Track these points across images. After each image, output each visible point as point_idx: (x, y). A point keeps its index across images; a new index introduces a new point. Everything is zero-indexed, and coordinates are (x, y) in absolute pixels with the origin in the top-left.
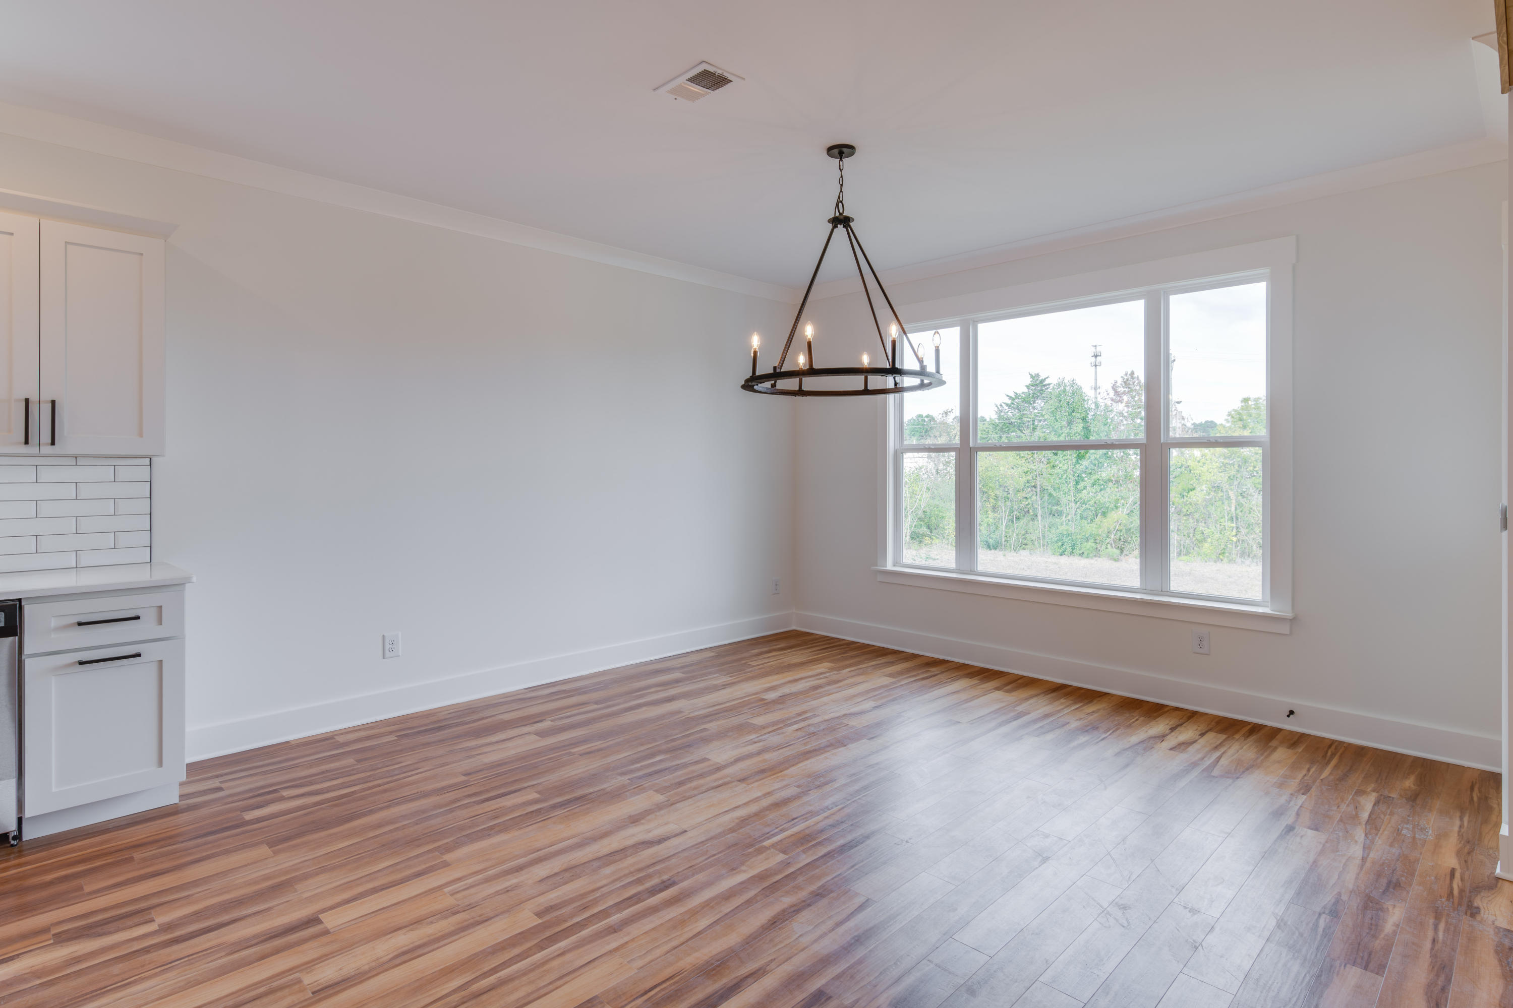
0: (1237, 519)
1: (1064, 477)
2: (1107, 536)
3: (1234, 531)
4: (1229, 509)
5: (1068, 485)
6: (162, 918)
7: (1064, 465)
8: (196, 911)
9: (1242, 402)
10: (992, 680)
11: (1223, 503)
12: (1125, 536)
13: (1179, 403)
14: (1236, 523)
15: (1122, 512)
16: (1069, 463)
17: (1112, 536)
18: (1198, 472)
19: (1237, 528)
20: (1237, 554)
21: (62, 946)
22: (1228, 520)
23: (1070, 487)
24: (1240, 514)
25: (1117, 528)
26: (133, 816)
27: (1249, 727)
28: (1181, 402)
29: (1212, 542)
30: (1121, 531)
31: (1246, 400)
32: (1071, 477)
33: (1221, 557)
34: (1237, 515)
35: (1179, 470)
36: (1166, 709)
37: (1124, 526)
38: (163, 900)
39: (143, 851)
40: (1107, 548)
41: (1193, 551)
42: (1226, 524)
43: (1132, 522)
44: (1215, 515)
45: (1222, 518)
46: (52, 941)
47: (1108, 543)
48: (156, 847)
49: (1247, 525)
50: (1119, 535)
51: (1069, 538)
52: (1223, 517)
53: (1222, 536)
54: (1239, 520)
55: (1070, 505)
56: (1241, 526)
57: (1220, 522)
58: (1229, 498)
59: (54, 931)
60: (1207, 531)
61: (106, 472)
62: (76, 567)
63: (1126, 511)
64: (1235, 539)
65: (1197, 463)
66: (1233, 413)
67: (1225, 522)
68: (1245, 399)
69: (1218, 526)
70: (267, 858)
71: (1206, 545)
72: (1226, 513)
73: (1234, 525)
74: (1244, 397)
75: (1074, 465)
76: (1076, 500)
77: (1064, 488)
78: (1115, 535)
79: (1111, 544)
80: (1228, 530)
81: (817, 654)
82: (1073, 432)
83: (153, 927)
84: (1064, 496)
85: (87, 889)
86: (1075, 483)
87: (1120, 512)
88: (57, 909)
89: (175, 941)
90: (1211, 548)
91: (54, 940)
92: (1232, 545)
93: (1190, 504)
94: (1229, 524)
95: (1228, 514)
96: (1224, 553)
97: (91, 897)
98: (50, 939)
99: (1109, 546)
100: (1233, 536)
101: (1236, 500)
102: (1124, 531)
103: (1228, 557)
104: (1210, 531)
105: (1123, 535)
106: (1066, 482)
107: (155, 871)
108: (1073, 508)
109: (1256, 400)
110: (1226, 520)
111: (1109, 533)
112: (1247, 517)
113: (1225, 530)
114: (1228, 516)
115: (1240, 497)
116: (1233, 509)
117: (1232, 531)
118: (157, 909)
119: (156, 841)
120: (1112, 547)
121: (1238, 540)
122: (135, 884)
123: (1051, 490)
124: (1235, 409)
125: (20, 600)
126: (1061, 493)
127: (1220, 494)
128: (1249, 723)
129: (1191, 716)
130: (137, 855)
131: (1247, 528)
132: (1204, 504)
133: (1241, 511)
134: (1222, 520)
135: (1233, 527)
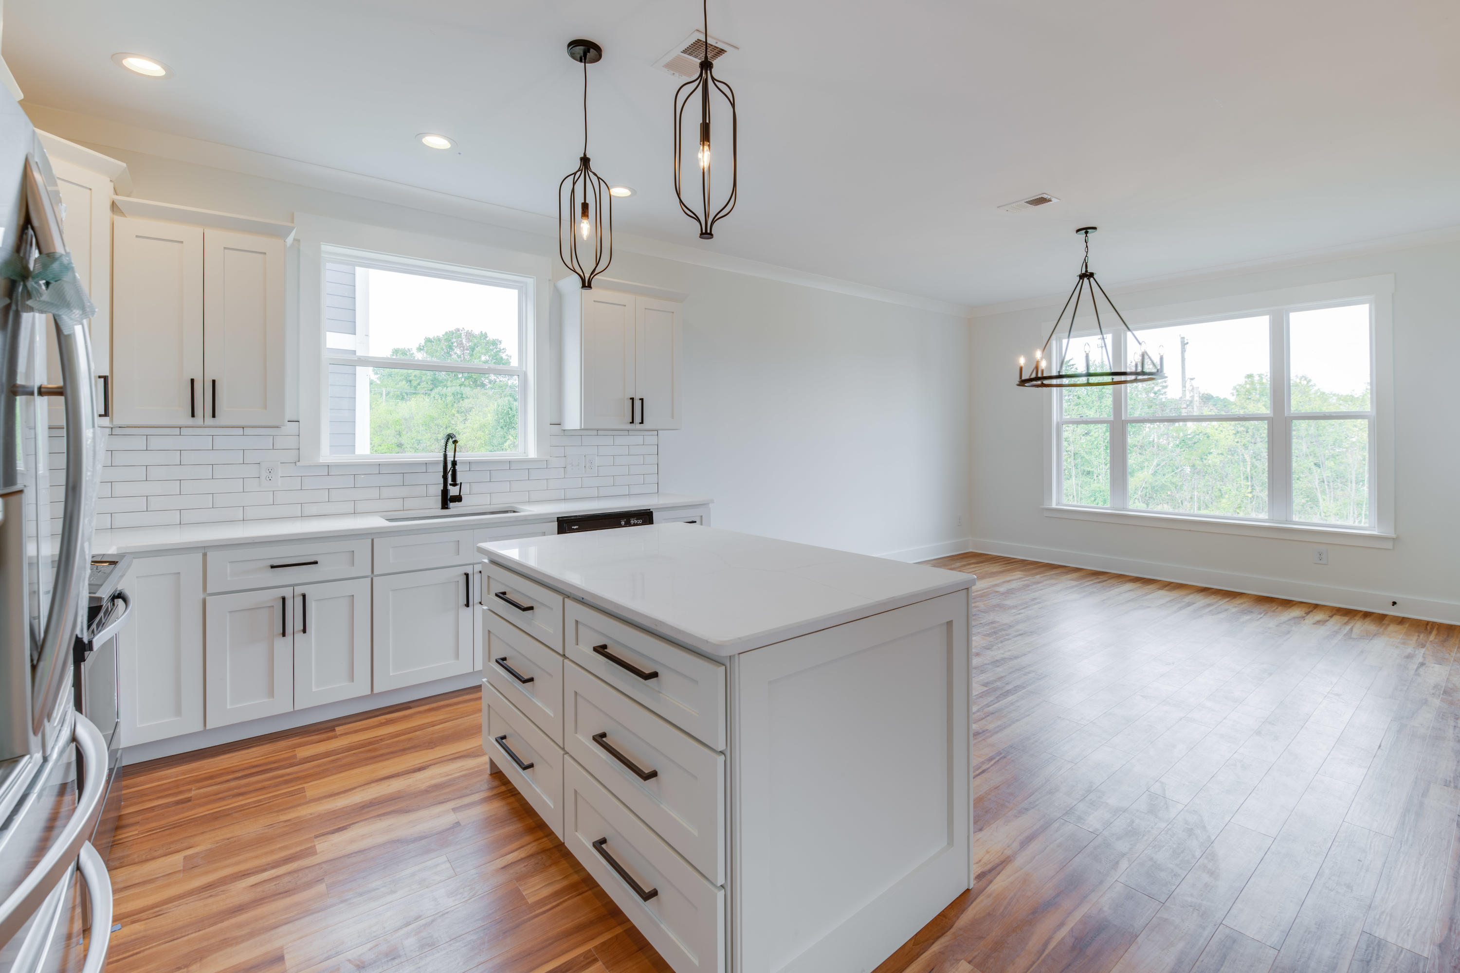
0: (1252, 478)
1: (1095, 443)
2: (1135, 493)
3: (1250, 488)
4: (1244, 470)
5: (1099, 449)
7: (1095, 433)
9: (1245, 377)
10: (1152, 584)
11: (1239, 464)
12: (1151, 492)
13: (1192, 379)
14: (1251, 481)
15: (1148, 472)
16: (1100, 432)
17: (1139, 493)
18: (1216, 438)
19: (1252, 486)
20: (1252, 510)
22: (1244, 479)
23: (1101, 451)
24: (1255, 474)
25: (1143, 486)
27: (1362, 613)
28: (1194, 378)
29: (1229, 498)
30: (1147, 488)
31: (1250, 376)
32: (1102, 443)
33: (1238, 511)
34: (1252, 474)
35: (1197, 436)
36: (1294, 603)
37: (1150, 484)
40: (1134, 503)
41: (1211, 505)
42: (1242, 483)
43: (1156, 481)
44: (1232, 475)
45: (1238, 477)
47: (1135, 499)
49: (1261, 484)
50: (1145, 491)
51: (1101, 493)
52: (1240, 476)
53: (1238, 493)
54: (1254, 479)
55: (1101, 467)
56: (1256, 484)
57: (1237, 481)
58: (1244, 461)
60: (1224, 489)
63: (1151, 472)
64: (1250, 495)
65: (1215, 431)
66: (1238, 387)
67: (1241, 481)
68: (1248, 375)
69: (1235, 484)
71: (1224, 501)
72: (1242, 473)
73: (1249, 483)
74: (1248, 374)
75: (1104, 433)
76: (1106, 462)
77: (1096, 452)
78: (1141, 492)
79: (1138, 500)
80: (1243, 487)
81: (1006, 567)
82: (1103, 406)
84: (1095, 459)
86: (1105, 448)
87: (1146, 473)
90: (1228, 503)
92: (1248, 500)
93: (1209, 466)
94: (1244, 482)
95: (1244, 474)
96: (1240, 507)
99: (1136, 501)
100: (1248, 493)
101: (1251, 462)
102: (1150, 488)
103: (1244, 511)
104: (1228, 488)
105: (1149, 491)
106: (1097, 447)
108: (1103, 469)
109: (1260, 376)
110: (1242, 479)
111: (1136, 490)
112: (1261, 476)
113: (1241, 487)
114: (1243, 476)
115: (1254, 460)
116: (1249, 469)
117: (1248, 488)
120: (1139, 502)
121: (1253, 497)
123: (1084, 454)
124: (1240, 384)
126: (1093, 456)
127: (1236, 457)
128: (1361, 611)
129: (1315, 607)
131: (1261, 486)
132: (1221, 465)
133: (1255, 472)
134: (1238, 479)
135: (1248, 485)
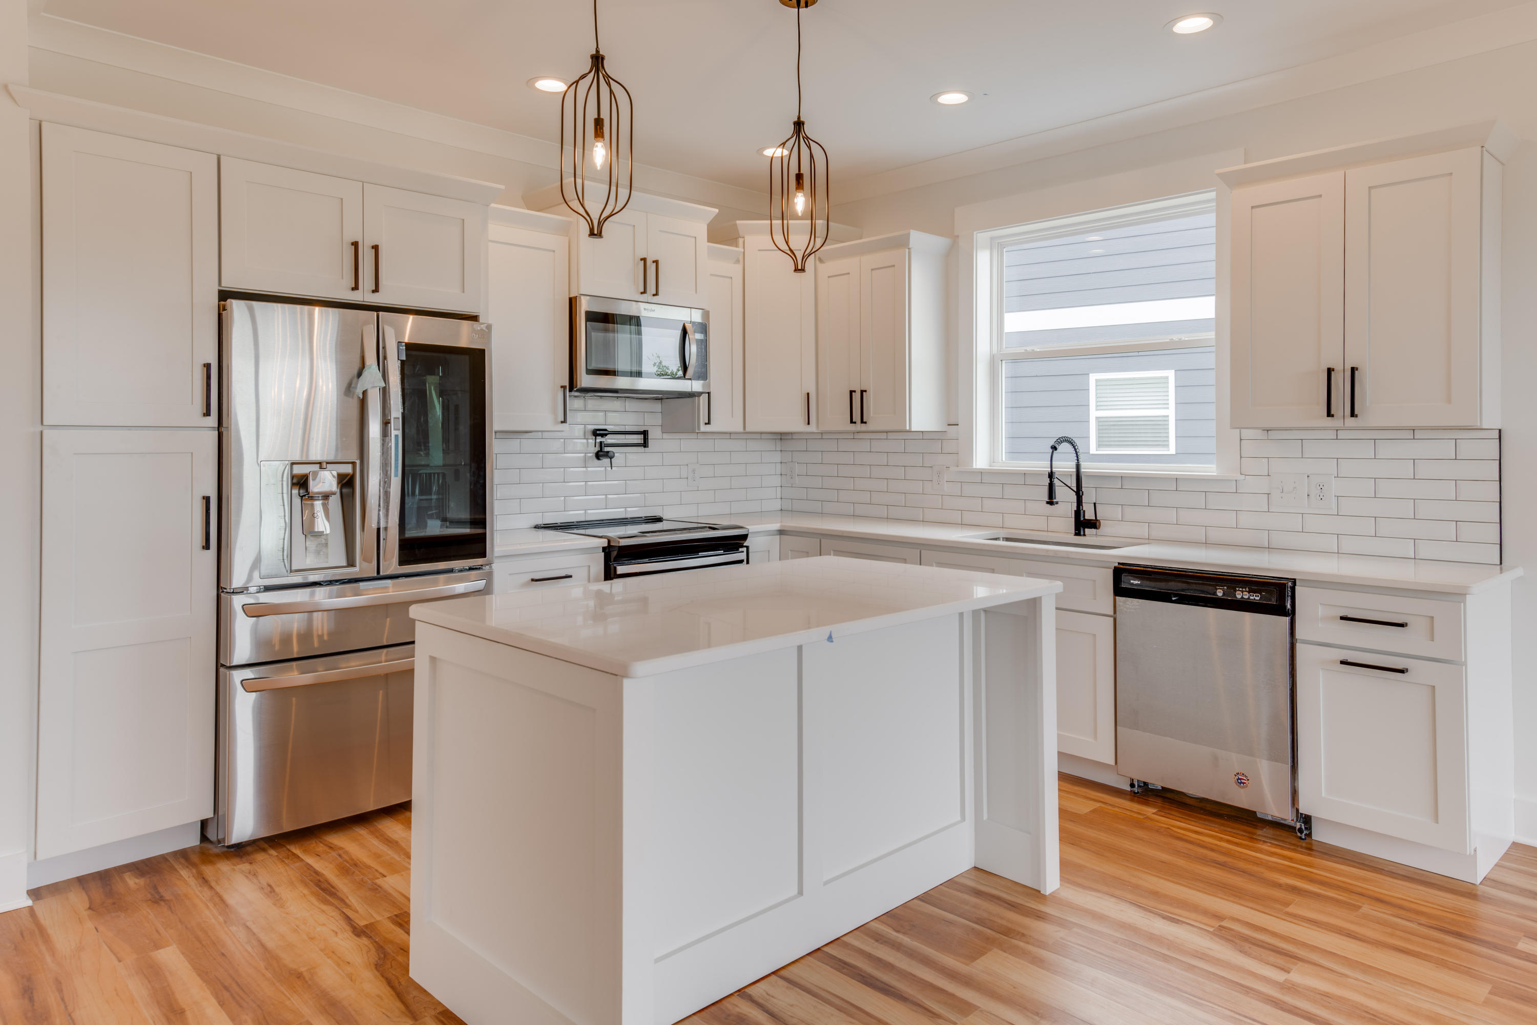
6: (1298, 976)
8: (1328, 993)
21: (1211, 938)
26: (1417, 871)
38: (1322, 962)
39: (1376, 909)
46: (1211, 930)
48: (1391, 913)
59: (1224, 924)
61: (1446, 448)
62: (1415, 558)
70: (1468, 1001)
83: (1280, 976)
85: (1291, 909)
88: (1252, 908)
89: (1275, 1002)
91: (1214, 930)
97: (1286, 918)
98: (1213, 927)
107: (1357, 933)
118: (1306, 965)
119: (1401, 907)
122: (1326, 932)
125: (1294, 581)
130: (1367, 908)
